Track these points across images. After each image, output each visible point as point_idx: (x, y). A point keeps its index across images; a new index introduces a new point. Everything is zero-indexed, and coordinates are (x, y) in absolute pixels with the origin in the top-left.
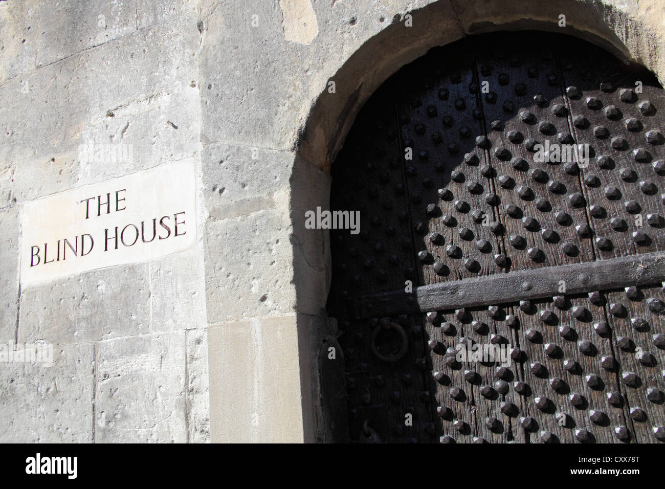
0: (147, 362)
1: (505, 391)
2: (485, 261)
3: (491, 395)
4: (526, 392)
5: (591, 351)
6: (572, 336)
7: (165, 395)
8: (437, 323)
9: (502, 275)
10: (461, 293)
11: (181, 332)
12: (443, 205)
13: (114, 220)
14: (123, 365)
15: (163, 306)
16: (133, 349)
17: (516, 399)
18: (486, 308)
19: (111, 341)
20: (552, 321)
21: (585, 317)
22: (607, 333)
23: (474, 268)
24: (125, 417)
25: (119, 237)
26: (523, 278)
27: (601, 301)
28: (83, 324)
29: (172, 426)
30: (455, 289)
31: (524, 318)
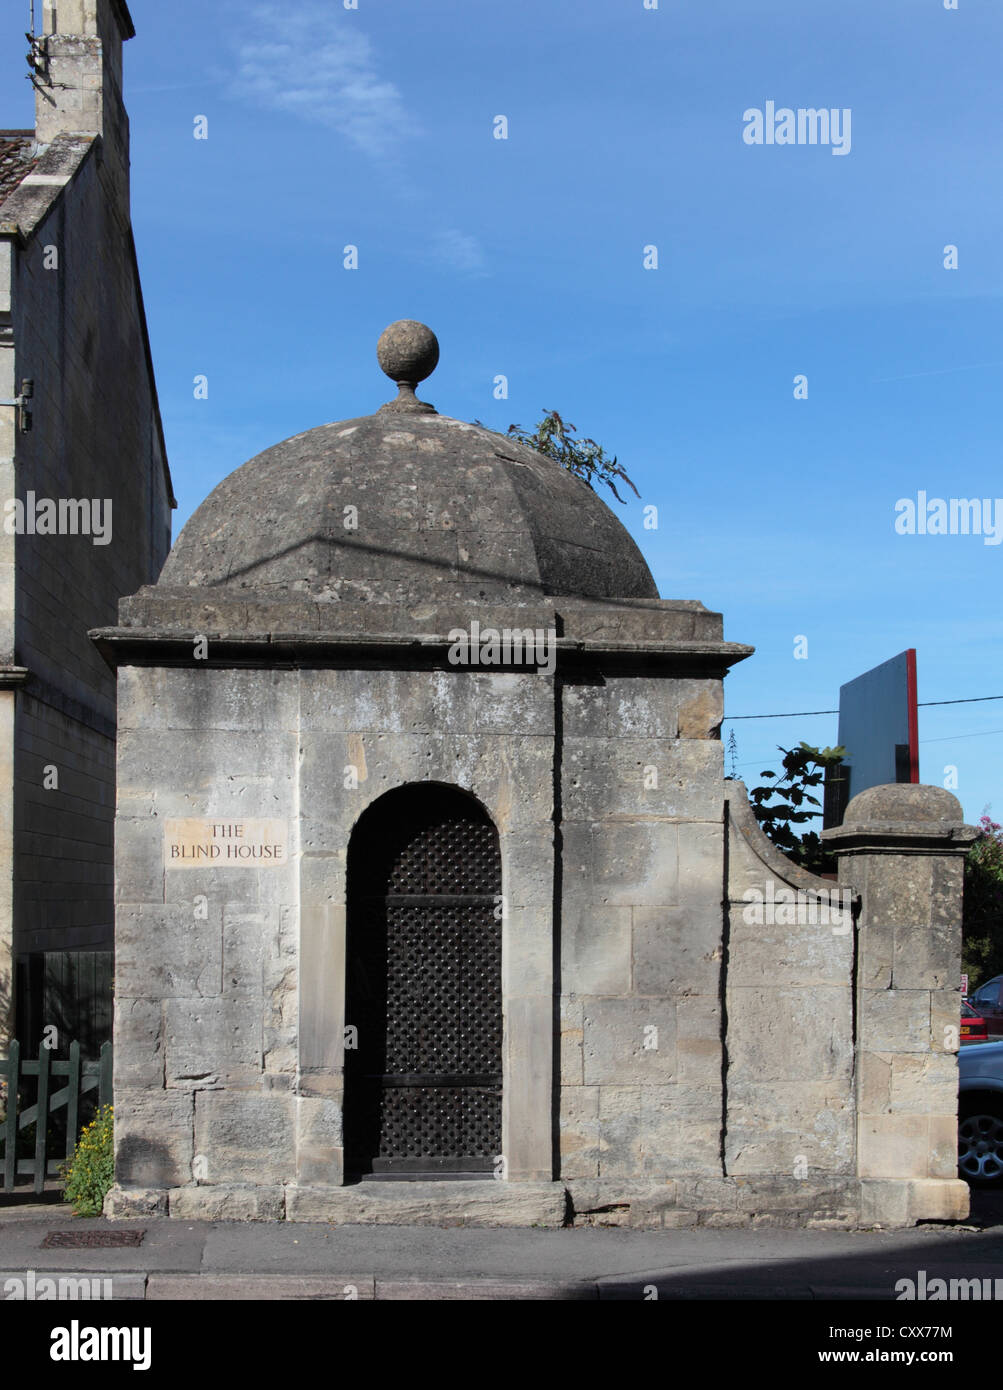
0: (257, 918)
1: (417, 943)
2: (417, 889)
3: (411, 945)
4: (425, 944)
5: (453, 931)
6: (446, 924)
7: (267, 935)
8: (392, 912)
9: (422, 896)
10: (405, 901)
11: (277, 906)
12: (403, 860)
13: (234, 842)
14: (242, 919)
15: (267, 892)
16: (247, 910)
17: (421, 947)
18: (414, 909)
19: (232, 905)
20: (440, 917)
21: (453, 917)
22: (459, 924)
23: (412, 891)
24: (242, 943)
25: (237, 852)
26: (432, 898)
27: (460, 912)
28: (214, 895)
29: (271, 949)
30: (403, 899)
31: (429, 915)
